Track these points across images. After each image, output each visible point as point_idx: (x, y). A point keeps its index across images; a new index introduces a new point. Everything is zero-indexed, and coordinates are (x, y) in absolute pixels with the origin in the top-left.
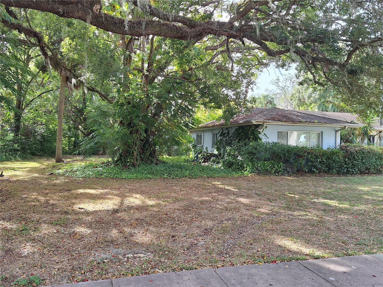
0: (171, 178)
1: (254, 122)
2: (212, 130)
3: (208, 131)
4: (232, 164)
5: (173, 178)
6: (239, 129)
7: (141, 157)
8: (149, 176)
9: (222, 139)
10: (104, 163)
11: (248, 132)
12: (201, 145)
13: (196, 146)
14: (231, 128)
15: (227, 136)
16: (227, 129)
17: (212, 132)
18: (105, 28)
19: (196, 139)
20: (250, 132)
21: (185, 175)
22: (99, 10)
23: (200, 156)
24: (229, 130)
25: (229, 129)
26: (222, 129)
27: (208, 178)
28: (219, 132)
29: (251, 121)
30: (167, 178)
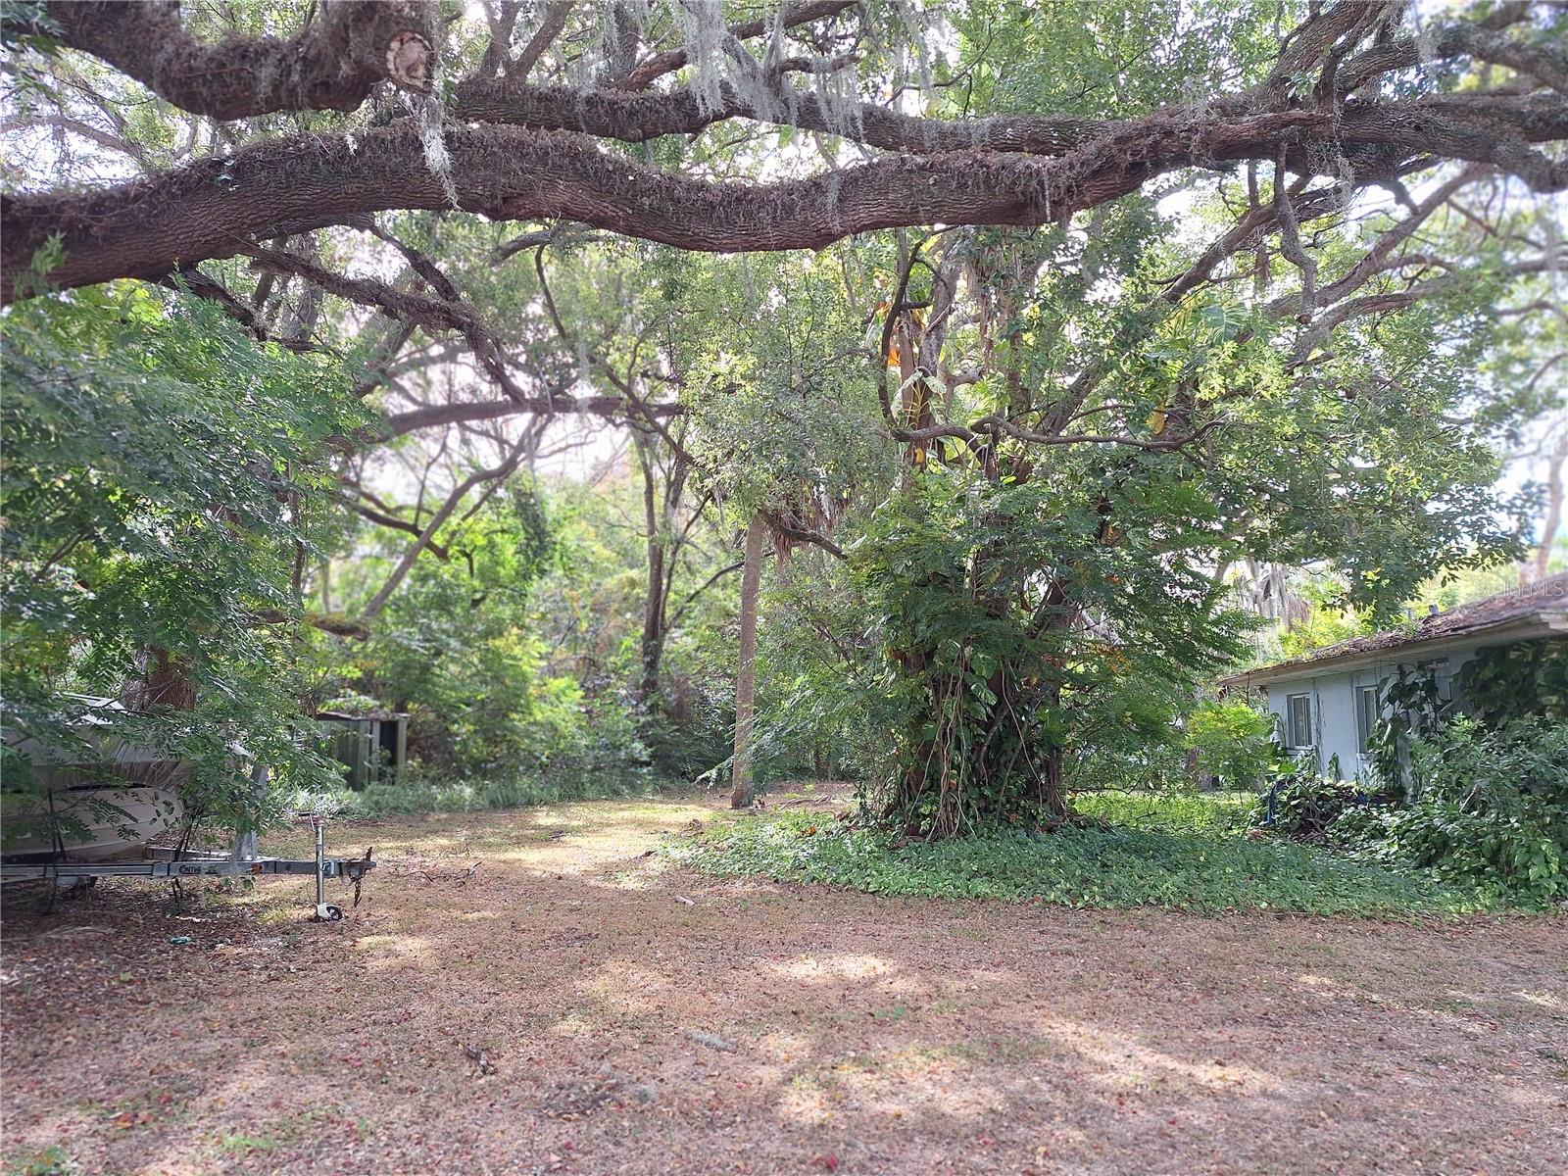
0: (1079, 905)
1: (1555, 621)
2: (1352, 676)
3: (1336, 678)
4: (1445, 844)
5: (1088, 907)
6: (1483, 662)
7: (982, 796)
8: (982, 887)
9: (1404, 717)
10: (847, 817)
11: (1532, 674)
12: (1310, 747)
13: (1290, 752)
14: (1444, 660)
15: (1424, 700)
16: (1421, 666)
17: (1355, 685)
18: (673, 235)
19: (1285, 717)
20: (1540, 678)
21: (1158, 893)
22: (421, 71)
23: (1284, 798)
24: (1433, 670)
25: (1434, 666)
26: (1400, 667)
27: (1279, 919)
28: (1385, 681)
29: (1534, 618)
30: (1063, 904)
